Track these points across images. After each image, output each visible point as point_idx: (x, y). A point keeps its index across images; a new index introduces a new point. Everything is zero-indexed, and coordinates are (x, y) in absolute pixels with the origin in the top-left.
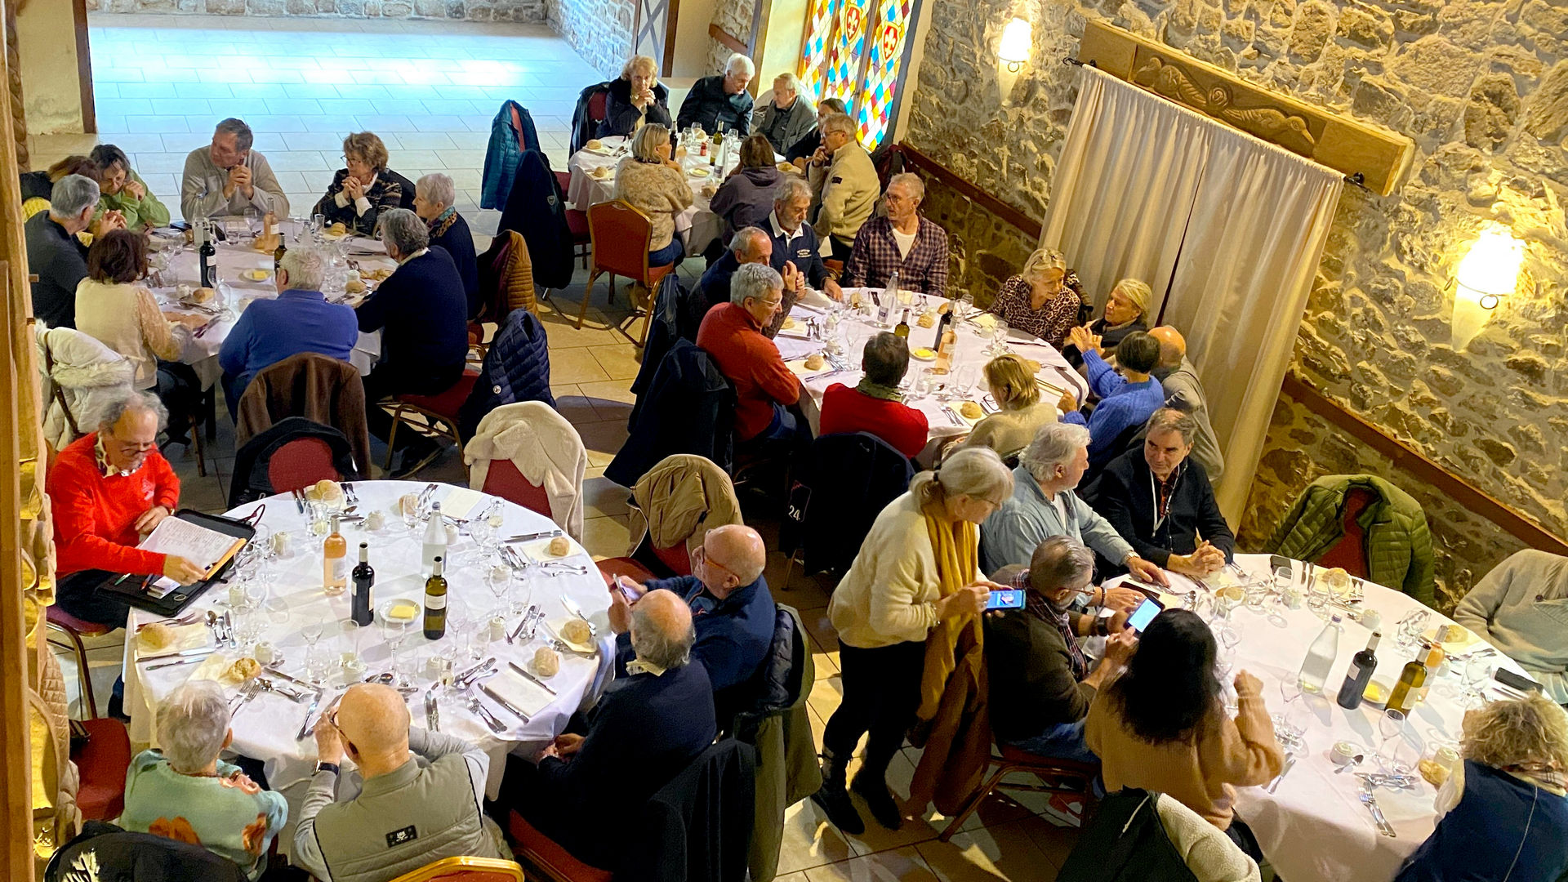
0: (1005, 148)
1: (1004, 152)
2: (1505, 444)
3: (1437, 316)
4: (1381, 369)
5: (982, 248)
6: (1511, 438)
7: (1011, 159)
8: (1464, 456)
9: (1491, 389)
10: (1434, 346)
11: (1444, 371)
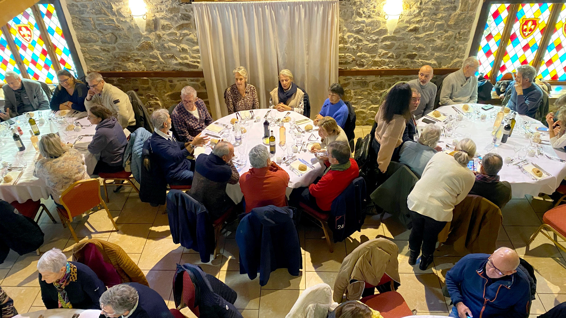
0: (156, 51)
1: (156, 52)
2: (414, 53)
3: (380, 28)
4: (366, 52)
5: (167, 93)
6: (414, 51)
7: (161, 55)
8: (402, 63)
9: (404, 41)
10: (382, 37)
11: (388, 43)
